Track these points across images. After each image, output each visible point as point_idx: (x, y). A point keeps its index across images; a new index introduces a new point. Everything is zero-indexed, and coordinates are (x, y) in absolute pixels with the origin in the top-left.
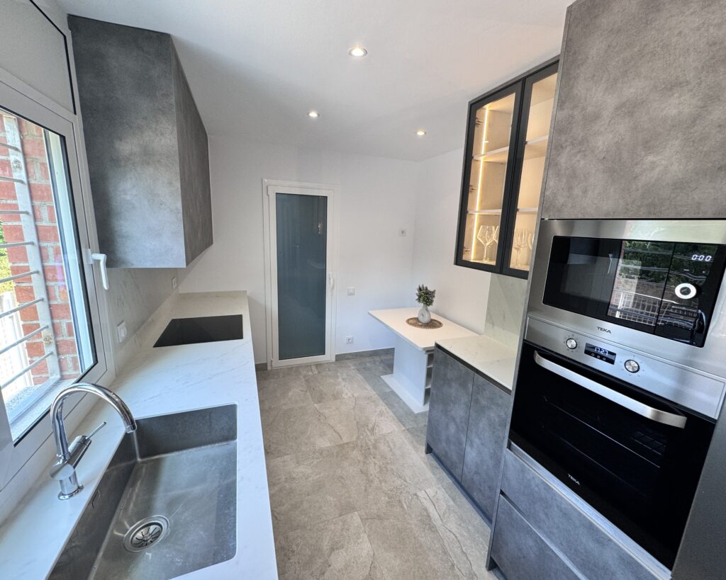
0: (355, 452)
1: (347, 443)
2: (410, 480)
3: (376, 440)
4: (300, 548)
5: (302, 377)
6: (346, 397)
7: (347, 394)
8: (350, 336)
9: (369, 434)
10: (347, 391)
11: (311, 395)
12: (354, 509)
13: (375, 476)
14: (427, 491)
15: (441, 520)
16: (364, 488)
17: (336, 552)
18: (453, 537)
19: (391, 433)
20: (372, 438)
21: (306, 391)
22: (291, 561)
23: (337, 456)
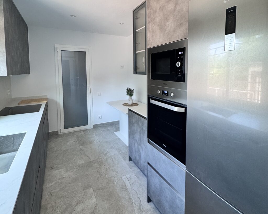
0: (96, 164)
1: (93, 161)
2: (120, 172)
3: (107, 158)
4: (61, 206)
5: (75, 136)
6: (96, 142)
7: (96, 141)
8: (100, 116)
9: (104, 156)
10: (97, 140)
11: (79, 143)
12: (90, 187)
13: (104, 173)
14: (127, 176)
15: (131, 186)
16: (97, 178)
17: (79, 205)
18: (135, 192)
19: (115, 155)
20: (105, 158)
21: (77, 142)
22: (56, 211)
23: (87, 166)
